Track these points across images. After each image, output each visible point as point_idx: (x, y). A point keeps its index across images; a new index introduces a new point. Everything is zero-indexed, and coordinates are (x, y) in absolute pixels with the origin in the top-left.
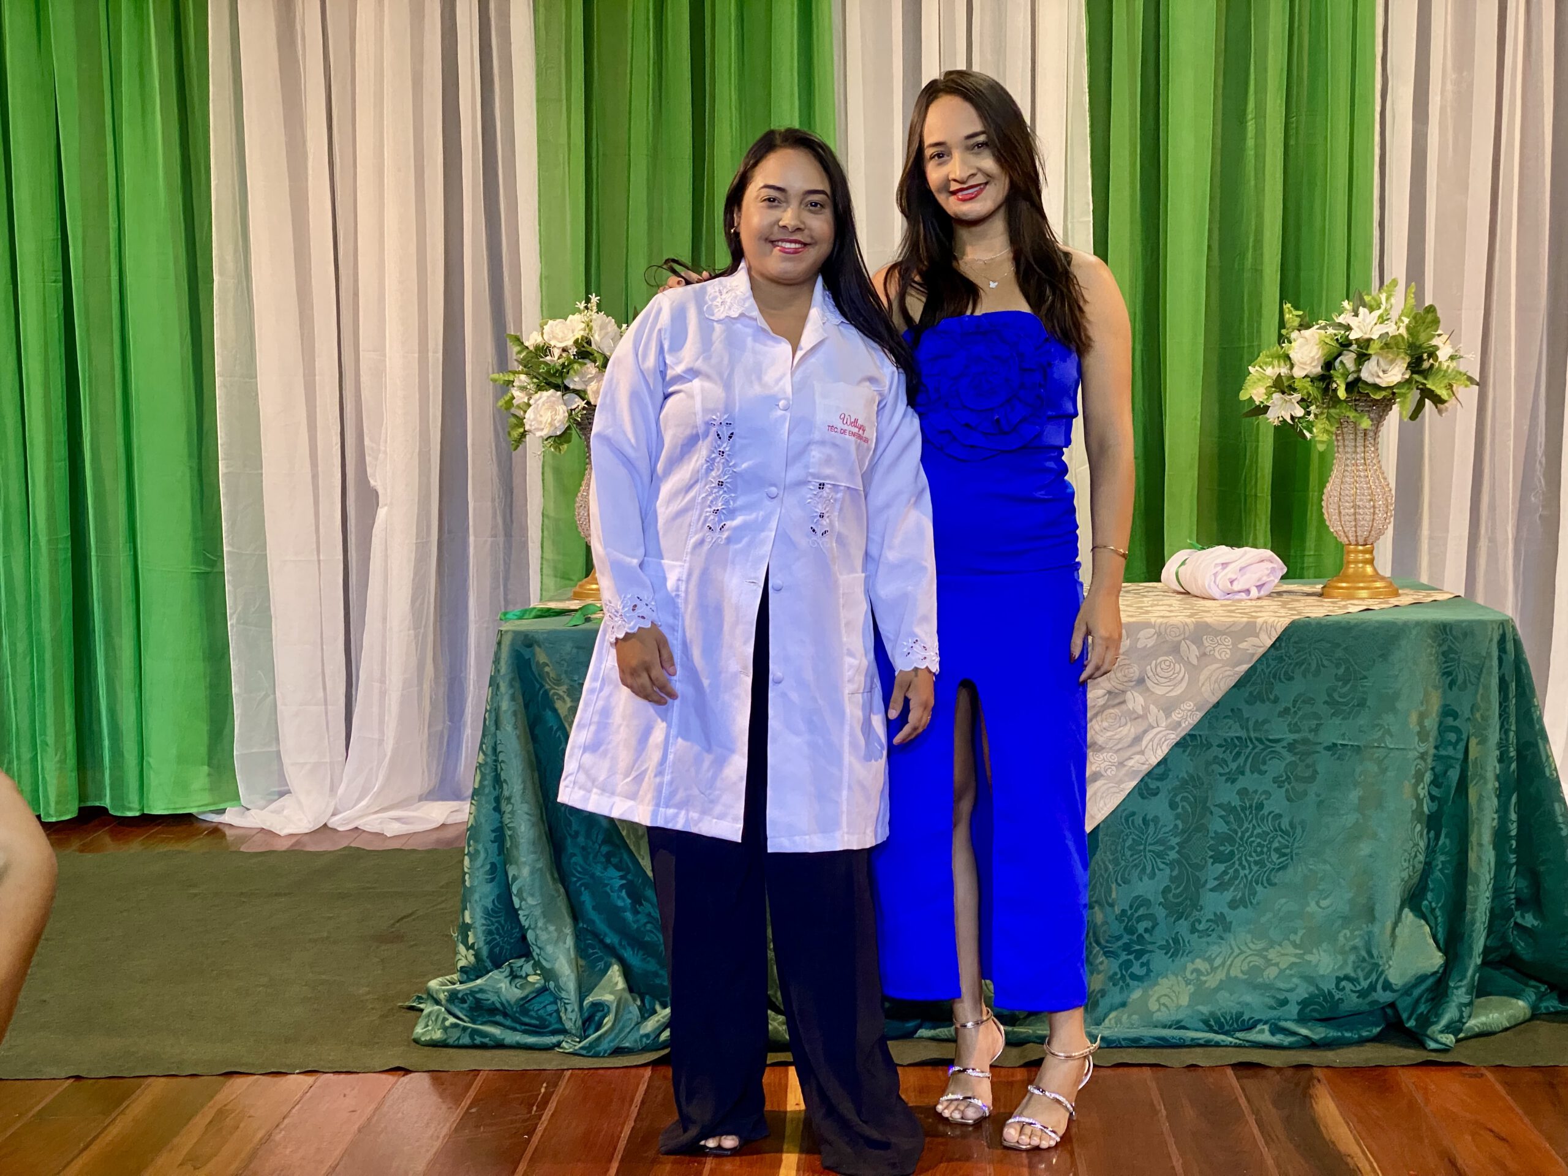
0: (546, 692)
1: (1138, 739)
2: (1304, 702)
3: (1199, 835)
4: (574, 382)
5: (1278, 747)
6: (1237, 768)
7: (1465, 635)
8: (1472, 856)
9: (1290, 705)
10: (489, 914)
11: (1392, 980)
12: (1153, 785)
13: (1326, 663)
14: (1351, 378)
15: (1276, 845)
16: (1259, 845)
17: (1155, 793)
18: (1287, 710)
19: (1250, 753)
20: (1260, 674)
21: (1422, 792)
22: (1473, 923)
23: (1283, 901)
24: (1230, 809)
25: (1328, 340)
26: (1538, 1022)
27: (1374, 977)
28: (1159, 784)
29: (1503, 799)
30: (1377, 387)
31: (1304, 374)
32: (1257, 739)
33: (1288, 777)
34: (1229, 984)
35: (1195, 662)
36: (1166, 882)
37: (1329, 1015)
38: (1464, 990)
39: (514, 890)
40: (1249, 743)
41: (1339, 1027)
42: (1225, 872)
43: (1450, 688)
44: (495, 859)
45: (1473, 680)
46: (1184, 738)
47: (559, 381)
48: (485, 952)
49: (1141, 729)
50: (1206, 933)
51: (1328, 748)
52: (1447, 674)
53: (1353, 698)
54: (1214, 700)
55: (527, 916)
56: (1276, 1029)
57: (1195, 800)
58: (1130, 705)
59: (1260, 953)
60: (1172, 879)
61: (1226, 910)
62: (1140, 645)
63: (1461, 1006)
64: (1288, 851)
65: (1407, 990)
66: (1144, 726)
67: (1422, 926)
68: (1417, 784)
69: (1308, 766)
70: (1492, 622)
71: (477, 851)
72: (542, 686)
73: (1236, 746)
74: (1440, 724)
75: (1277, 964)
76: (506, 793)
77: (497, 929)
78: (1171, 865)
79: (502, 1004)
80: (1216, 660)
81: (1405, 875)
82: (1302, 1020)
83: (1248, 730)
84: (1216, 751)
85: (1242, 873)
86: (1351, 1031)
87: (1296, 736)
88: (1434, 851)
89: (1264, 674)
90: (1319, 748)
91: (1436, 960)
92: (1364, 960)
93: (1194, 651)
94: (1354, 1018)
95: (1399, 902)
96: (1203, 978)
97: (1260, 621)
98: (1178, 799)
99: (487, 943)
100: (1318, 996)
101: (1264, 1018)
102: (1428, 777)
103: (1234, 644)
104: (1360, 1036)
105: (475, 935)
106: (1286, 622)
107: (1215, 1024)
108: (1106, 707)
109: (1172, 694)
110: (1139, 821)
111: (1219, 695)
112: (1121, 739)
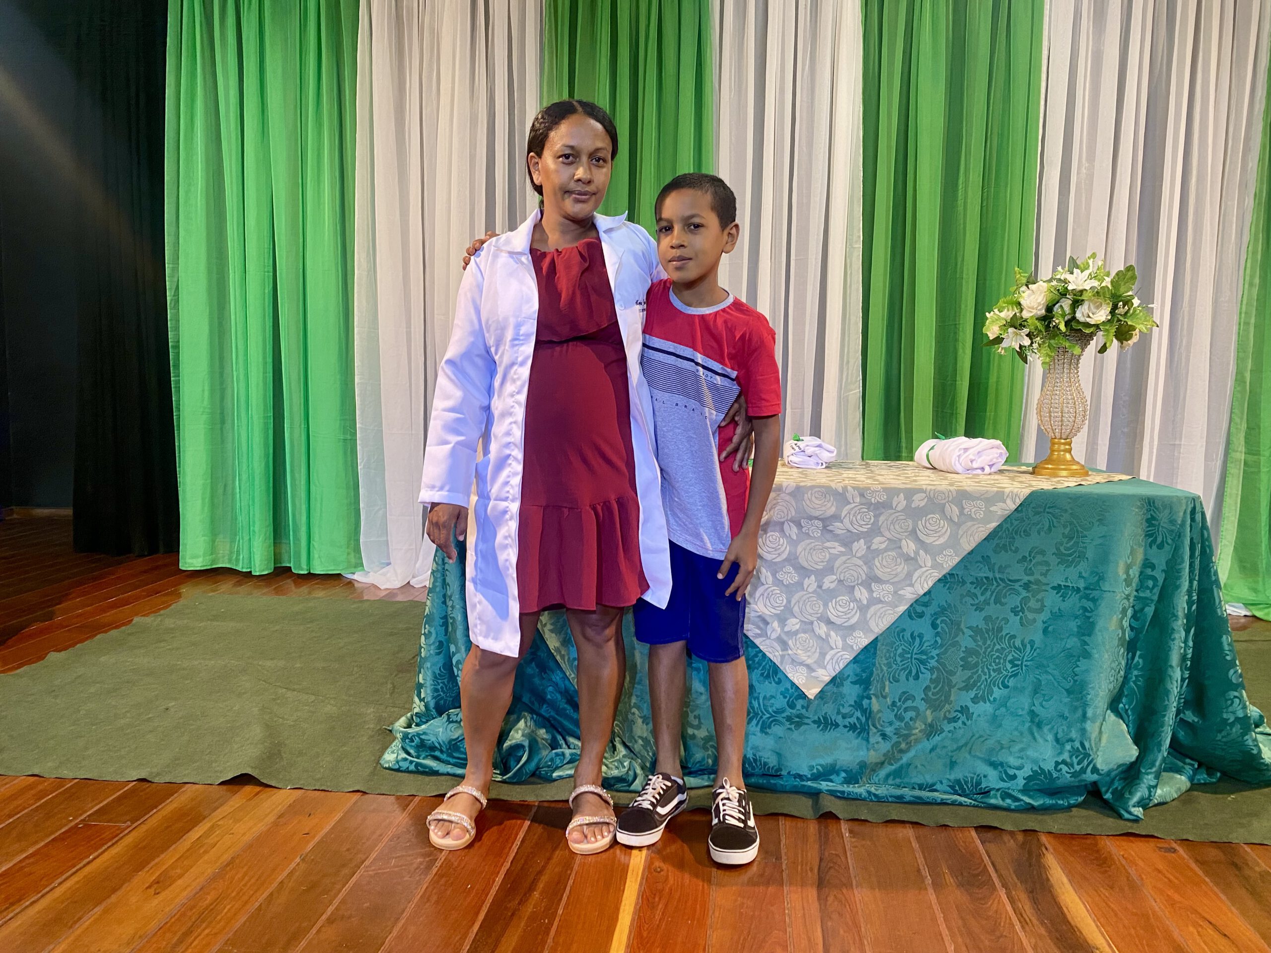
1: (910, 575)
2: (1037, 553)
3: (953, 649)
6: (984, 601)
7: (1165, 508)
9: (1027, 555)
10: (436, 677)
11: (1099, 766)
12: (919, 609)
13: (1056, 524)
14: (1069, 317)
15: (1010, 657)
16: (998, 657)
17: (921, 615)
18: (1024, 558)
19: (995, 589)
20: (1005, 531)
21: (1126, 624)
23: (1014, 700)
24: (976, 631)
25: (1050, 291)
26: (1196, 792)
27: (1086, 763)
28: (924, 609)
30: (1088, 325)
31: (1031, 315)
32: (1000, 578)
33: (1022, 609)
35: (956, 519)
36: (928, 683)
37: (1047, 788)
38: (1152, 776)
39: (456, 660)
40: (994, 583)
41: (1053, 796)
42: (970, 677)
43: (1151, 547)
44: (441, 639)
45: (1171, 541)
46: (945, 576)
48: (432, 704)
49: (912, 568)
50: (955, 720)
51: (1053, 588)
52: (1148, 535)
53: (1075, 552)
54: (968, 548)
56: (1005, 796)
57: (952, 624)
58: (905, 550)
59: (995, 739)
60: (932, 681)
62: (913, 506)
63: (1150, 787)
64: (1019, 663)
65: (1109, 774)
66: (915, 565)
67: (1121, 725)
68: (1122, 619)
69: (1038, 601)
70: (1187, 498)
71: (430, 632)
73: (984, 584)
74: (1141, 573)
75: (1008, 748)
77: (442, 688)
78: (931, 670)
79: (439, 743)
80: (972, 519)
81: (1111, 686)
82: (1025, 791)
83: (994, 572)
84: (969, 587)
85: (983, 678)
86: (1063, 800)
87: (1031, 578)
88: (1130, 668)
89: (1009, 531)
90: (1048, 588)
91: (1132, 752)
92: (1078, 750)
93: (956, 511)
94: (1066, 791)
95: (1105, 706)
97: (1006, 490)
98: (938, 622)
99: (434, 698)
100: (1040, 774)
101: (997, 787)
102: (1130, 612)
103: (986, 507)
104: (1069, 804)
105: (425, 692)
106: (1027, 492)
107: (959, 789)
108: (886, 550)
109: (937, 543)
110: (907, 635)
111: (973, 545)
112: (896, 575)
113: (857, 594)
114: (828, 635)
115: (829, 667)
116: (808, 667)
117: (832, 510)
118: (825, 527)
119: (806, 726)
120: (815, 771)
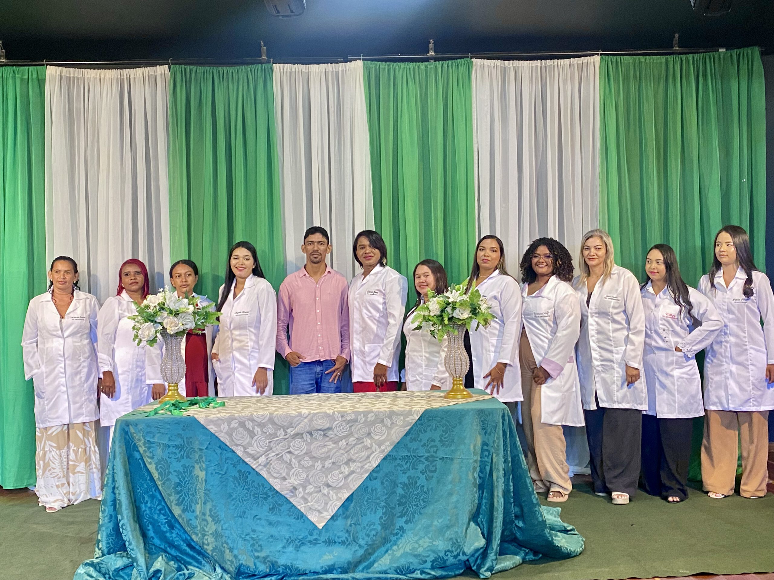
0: (135, 444)
1: (368, 457)
2: (431, 441)
3: (393, 495)
4: (158, 319)
5: (422, 459)
6: (407, 468)
7: (489, 414)
8: (495, 500)
9: (426, 442)
10: (108, 536)
11: (466, 550)
12: (375, 475)
13: (439, 426)
14: (450, 316)
15: (422, 498)
16: (416, 498)
17: (376, 479)
18: (425, 444)
19: (412, 462)
20: (414, 430)
21: (476, 475)
22: (496, 527)
23: (425, 520)
24: (405, 484)
25: (441, 302)
26: (524, 565)
27: (459, 550)
28: (377, 474)
29: (506, 477)
30: (460, 320)
31: (433, 314)
32: (414, 456)
33: (426, 471)
34: (405, 555)
35: (390, 426)
36: (381, 514)
37: (443, 566)
38: (493, 554)
39: (120, 525)
40: (411, 458)
41: (446, 571)
42: (403, 510)
43: (485, 434)
44: (112, 513)
45: (493, 431)
46: (386, 456)
47: (152, 319)
48: (106, 550)
49: (369, 453)
50: (397, 534)
51: (440, 459)
52: (484, 429)
53: (449, 439)
54: (397, 441)
55: (125, 536)
56: (422, 572)
57: (391, 481)
58: (365, 443)
59: (416, 542)
60: (383, 514)
61: (404, 525)
62: (368, 420)
63: (492, 560)
64: (426, 500)
65: (473, 555)
66: (370, 452)
67: (477, 529)
68: (474, 472)
69: (433, 466)
70: (499, 409)
71: (105, 510)
72: (133, 442)
73: (406, 459)
74: (482, 448)
75: (422, 546)
76: (117, 486)
77: (111, 542)
78: (382, 508)
80: (397, 425)
81: (470, 508)
82: (433, 568)
83: (410, 452)
84: (398, 461)
85: (410, 509)
86: (452, 572)
87: (429, 454)
88: (482, 499)
89: (416, 430)
90: (438, 459)
91: (482, 542)
92: (455, 543)
93: (389, 422)
94: (453, 567)
95: (468, 519)
96: (395, 553)
97: (414, 409)
98: (384, 481)
99: (107, 548)
100: (438, 559)
101: (418, 568)
102: (478, 469)
103: (404, 419)
104: (455, 574)
105: (102, 544)
106: (424, 410)
107: (399, 571)
108: (355, 445)
109: (381, 439)
110: (369, 490)
111: (399, 439)
112: (362, 457)
113: (343, 470)
114: (329, 493)
115: (330, 510)
116: (319, 511)
117: (328, 425)
118: (324, 435)
119: (319, 545)
120: (324, 569)
